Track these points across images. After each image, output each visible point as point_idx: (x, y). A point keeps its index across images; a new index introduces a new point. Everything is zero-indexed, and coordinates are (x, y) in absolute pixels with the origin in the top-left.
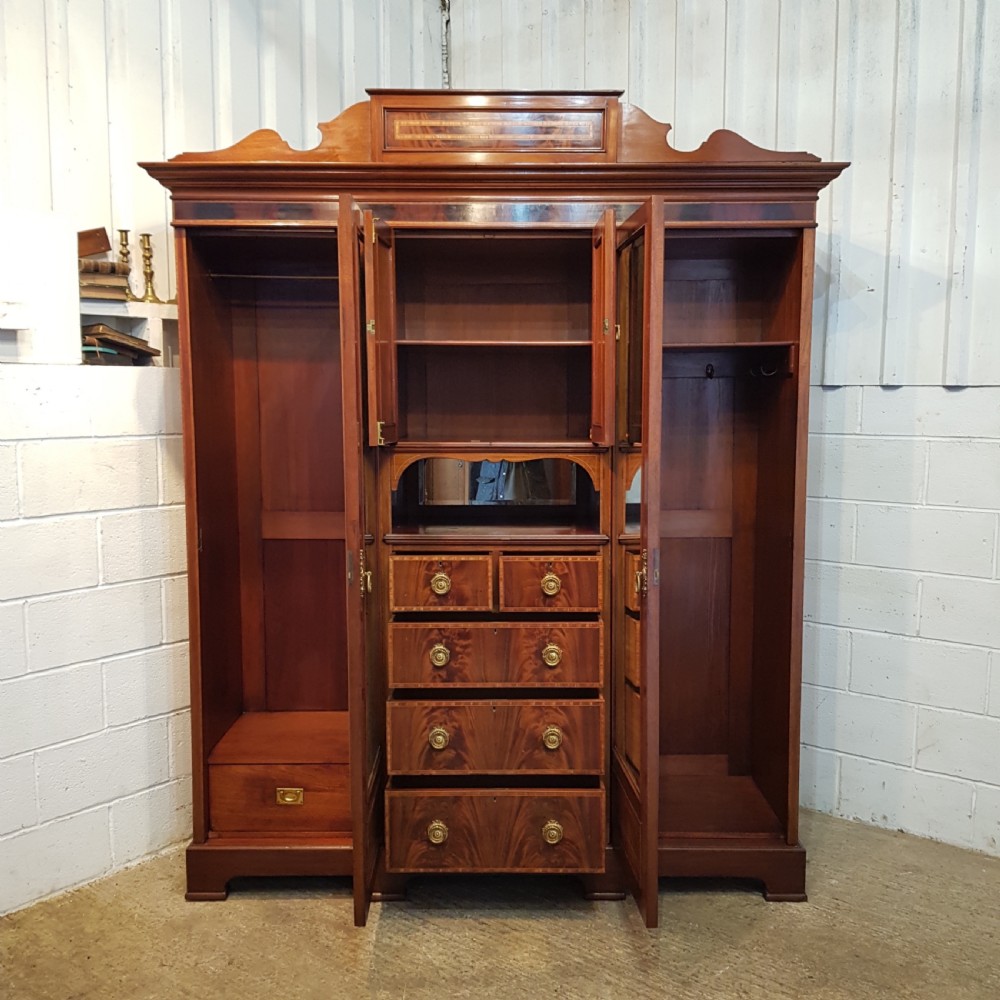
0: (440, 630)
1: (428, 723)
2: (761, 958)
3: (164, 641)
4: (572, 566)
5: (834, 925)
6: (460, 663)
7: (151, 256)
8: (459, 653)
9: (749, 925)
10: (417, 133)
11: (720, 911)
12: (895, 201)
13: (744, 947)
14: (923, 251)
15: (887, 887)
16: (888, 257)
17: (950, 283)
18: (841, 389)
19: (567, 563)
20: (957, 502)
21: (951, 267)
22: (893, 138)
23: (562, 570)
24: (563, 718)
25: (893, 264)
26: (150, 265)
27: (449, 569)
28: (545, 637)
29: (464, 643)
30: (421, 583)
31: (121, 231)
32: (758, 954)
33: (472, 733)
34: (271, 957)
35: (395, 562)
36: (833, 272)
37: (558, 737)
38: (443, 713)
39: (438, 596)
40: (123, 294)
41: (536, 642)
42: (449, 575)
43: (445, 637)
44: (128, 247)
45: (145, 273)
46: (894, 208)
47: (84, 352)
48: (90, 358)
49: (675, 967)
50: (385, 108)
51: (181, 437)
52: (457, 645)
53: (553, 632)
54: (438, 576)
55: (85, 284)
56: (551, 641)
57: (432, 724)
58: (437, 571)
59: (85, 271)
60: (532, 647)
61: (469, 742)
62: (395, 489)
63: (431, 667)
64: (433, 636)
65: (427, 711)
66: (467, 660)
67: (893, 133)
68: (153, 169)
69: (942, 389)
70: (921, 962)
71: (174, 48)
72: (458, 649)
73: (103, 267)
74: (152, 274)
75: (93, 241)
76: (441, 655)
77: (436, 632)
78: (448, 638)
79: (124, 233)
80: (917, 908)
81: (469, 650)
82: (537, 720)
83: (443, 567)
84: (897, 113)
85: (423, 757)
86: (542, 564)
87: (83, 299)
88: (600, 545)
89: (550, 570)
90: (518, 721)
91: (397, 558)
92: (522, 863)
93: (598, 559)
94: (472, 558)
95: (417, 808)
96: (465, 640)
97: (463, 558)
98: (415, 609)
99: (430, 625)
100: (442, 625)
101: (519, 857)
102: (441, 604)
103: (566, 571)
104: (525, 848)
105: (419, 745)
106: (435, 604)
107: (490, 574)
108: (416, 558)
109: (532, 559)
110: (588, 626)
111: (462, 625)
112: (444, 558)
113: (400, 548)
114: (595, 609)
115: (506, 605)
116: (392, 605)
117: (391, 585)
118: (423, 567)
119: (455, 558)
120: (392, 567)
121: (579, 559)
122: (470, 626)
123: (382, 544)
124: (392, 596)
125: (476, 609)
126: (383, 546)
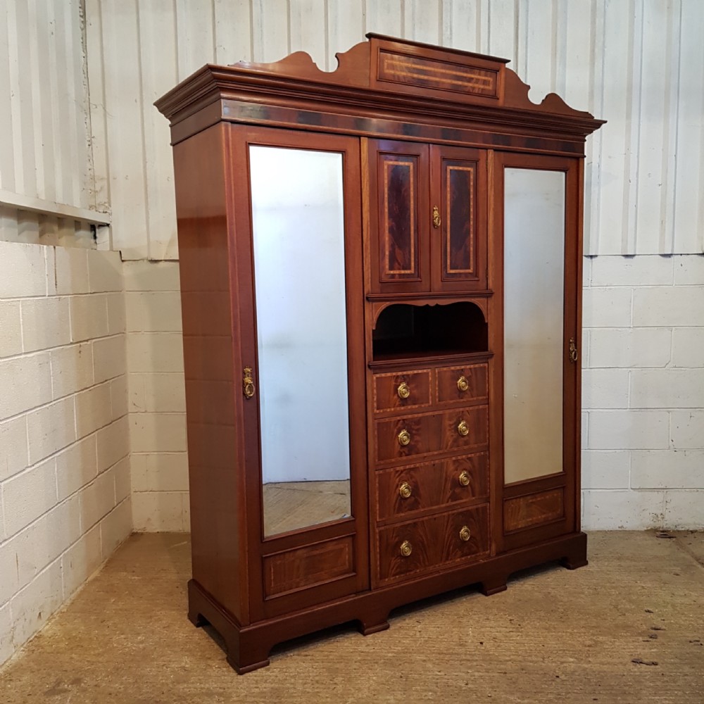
0: (404, 420)
1: (399, 482)
4: (473, 371)
6: (416, 442)
8: (415, 434)
19: (470, 369)
23: (468, 374)
24: (469, 465)
27: (408, 380)
28: (459, 417)
29: (418, 427)
30: (392, 391)
33: (423, 484)
35: (377, 378)
37: (467, 478)
38: (407, 473)
39: (403, 399)
41: (455, 421)
42: (408, 384)
43: (406, 425)
52: (413, 429)
53: (464, 413)
54: (402, 385)
56: (463, 419)
57: (401, 482)
58: (401, 382)
60: (452, 425)
61: (422, 491)
62: (374, 328)
63: (400, 446)
64: (400, 425)
65: (398, 473)
66: (419, 439)
72: (414, 432)
76: (405, 437)
77: (402, 422)
78: (408, 425)
81: (420, 432)
82: (456, 469)
83: (404, 378)
85: (397, 506)
86: (458, 370)
88: (488, 358)
89: (462, 375)
90: (446, 472)
91: (378, 375)
92: (450, 558)
93: (486, 365)
94: (420, 371)
95: (394, 535)
96: (418, 425)
97: (415, 372)
98: (388, 410)
99: (398, 418)
100: (405, 417)
101: (448, 555)
102: (404, 405)
103: (470, 374)
104: (451, 548)
105: (394, 498)
106: (400, 405)
107: (430, 381)
108: (389, 375)
109: (453, 368)
110: (481, 407)
111: (416, 416)
112: (405, 373)
113: (378, 371)
114: (484, 397)
115: (439, 401)
116: (375, 409)
117: (375, 395)
118: (394, 380)
119: (411, 372)
120: (375, 382)
121: (476, 366)
122: (420, 415)
123: (367, 369)
124: (375, 403)
125: (423, 406)
126: (368, 371)
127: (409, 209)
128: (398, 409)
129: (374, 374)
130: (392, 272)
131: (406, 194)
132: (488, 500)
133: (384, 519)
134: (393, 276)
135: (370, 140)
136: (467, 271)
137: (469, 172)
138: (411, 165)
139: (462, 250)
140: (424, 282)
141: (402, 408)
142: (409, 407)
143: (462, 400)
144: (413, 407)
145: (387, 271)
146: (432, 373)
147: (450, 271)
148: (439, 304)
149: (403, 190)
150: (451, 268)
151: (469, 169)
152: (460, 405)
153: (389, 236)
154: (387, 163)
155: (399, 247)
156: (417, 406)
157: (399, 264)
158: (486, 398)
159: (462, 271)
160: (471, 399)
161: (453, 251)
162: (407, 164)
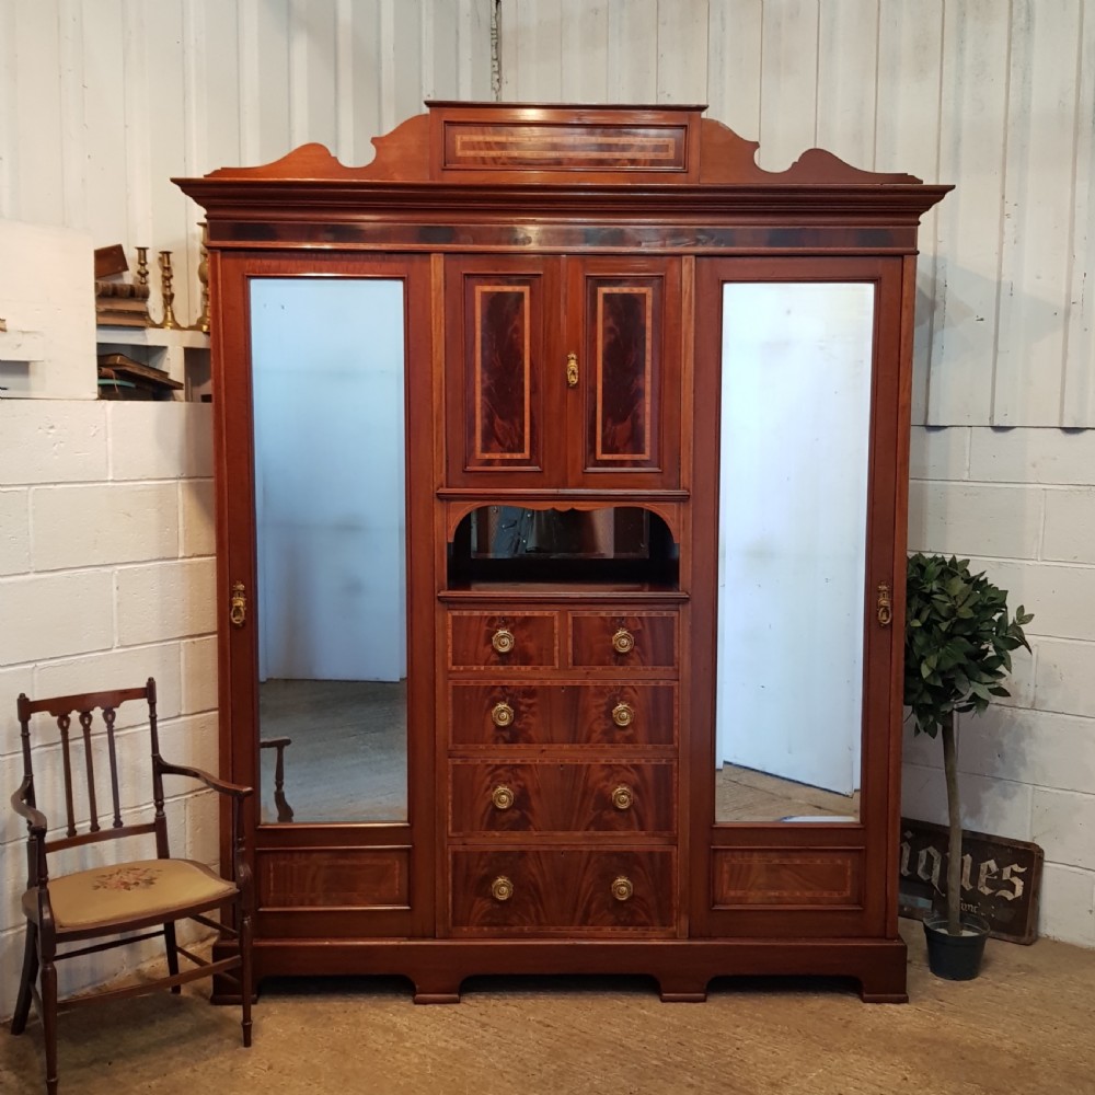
0: (503, 687)
1: (491, 782)
2: (858, 1061)
3: (183, 712)
4: (646, 624)
5: (938, 1027)
6: (525, 723)
7: (172, 276)
8: (523, 712)
9: (845, 1027)
10: (481, 149)
11: (812, 1013)
12: (1007, 221)
13: (839, 1050)
14: (1038, 278)
15: (998, 987)
16: (999, 283)
17: (1068, 313)
18: (946, 430)
19: (640, 618)
20: (1075, 558)
21: (1068, 296)
22: (1005, 151)
23: (636, 626)
24: (634, 777)
25: (1005, 290)
26: (170, 287)
27: (512, 625)
28: (615, 696)
29: (530, 701)
30: (482, 640)
31: (139, 249)
32: (854, 1056)
33: (538, 792)
34: (315, 1061)
35: (453, 617)
36: (938, 298)
37: (629, 797)
38: (507, 771)
39: (500, 654)
40: (141, 320)
41: (606, 700)
42: (512, 631)
43: (508, 695)
44: (147, 267)
45: (165, 296)
46: (1006, 229)
47: (99, 385)
48: (106, 393)
49: (763, 1069)
50: (445, 122)
51: (212, 480)
52: (521, 704)
53: (626, 689)
54: (501, 632)
55: (102, 308)
56: (622, 700)
57: (495, 783)
58: (498, 627)
59: (104, 295)
60: (601, 706)
61: (534, 803)
62: (451, 540)
63: (493, 727)
64: (496, 694)
65: (490, 769)
66: (532, 720)
67: (1005, 145)
68: (188, 186)
69: (1059, 430)
70: (1032, 1064)
71: (196, 40)
72: (522, 708)
73: (122, 290)
74: (172, 296)
75: (109, 260)
76: (504, 714)
77: (499, 689)
78: (511, 695)
79: (142, 251)
80: (1031, 1009)
81: (534, 709)
82: (607, 779)
83: (506, 622)
84: (1009, 122)
85: (486, 819)
86: (614, 618)
87: (100, 326)
88: (679, 604)
89: (622, 626)
90: (586, 779)
91: (456, 613)
92: (590, 921)
93: (675, 614)
94: (537, 614)
95: (482, 863)
96: (530, 698)
97: (527, 614)
98: (475, 668)
99: (493, 683)
100: (506, 683)
101: (587, 915)
102: (504, 664)
103: (640, 627)
104: (594, 906)
105: (481, 807)
106: (496, 663)
107: (556, 631)
108: (477, 613)
109: (603, 614)
110: (662, 683)
111: (527, 683)
112: (507, 613)
113: (457, 606)
114: (671, 668)
115: (574, 664)
116: (450, 665)
117: (450, 642)
118: (485, 622)
119: (518, 613)
120: (450, 622)
121: (654, 614)
122: (536, 683)
123: (437, 601)
124: (450, 655)
125: (541, 668)
126: (438, 604)
127: (520, 357)
128: (493, 667)
129: (449, 609)
130: (487, 456)
131: (515, 336)
132: (674, 842)
133: (461, 834)
134: (490, 462)
135: (447, 256)
136: (637, 457)
137: (644, 295)
138: (526, 289)
139: (628, 423)
140: (546, 473)
141: (502, 668)
142: (515, 667)
143: (621, 668)
144: (523, 668)
145: (479, 455)
146: (559, 618)
147: (601, 456)
148: (576, 508)
149: (510, 329)
150: (604, 452)
151: (643, 290)
152: (617, 676)
153: (482, 400)
154: (481, 289)
155: (501, 418)
156: (529, 668)
157: (501, 444)
158: (674, 670)
159: (627, 457)
160: (642, 668)
161: (609, 425)
162: (518, 289)
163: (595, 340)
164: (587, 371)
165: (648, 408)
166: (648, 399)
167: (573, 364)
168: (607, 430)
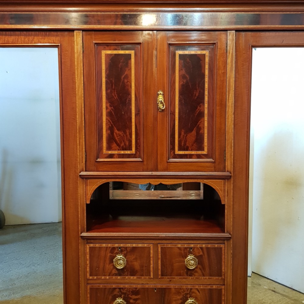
0: (120, 289)
4: (205, 250)
19: (202, 248)
23: (199, 253)
27: (125, 252)
28: (187, 294)
29: (137, 297)
30: (108, 261)
35: (90, 248)
39: (118, 269)
41: (181, 297)
42: (125, 256)
43: (123, 293)
52: (131, 298)
53: (192, 290)
54: (119, 257)
56: (191, 297)
58: (117, 253)
60: (178, 300)
62: (88, 202)
64: (116, 292)
72: (131, 301)
77: (117, 290)
78: (125, 294)
81: (138, 302)
83: (122, 251)
86: (186, 248)
88: (225, 240)
89: (190, 253)
91: (92, 245)
93: (222, 246)
94: (140, 245)
96: (136, 295)
97: (134, 245)
98: (103, 278)
99: (114, 286)
100: (122, 286)
102: (120, 275)
103: (201, 253)
106: (116, 275)
107: (151, 255)
108: (104, 245)
109: (179, 246)
110: (214, 287)
111: (134, 286)
112: (122, 245)
113: (92, 241)
114: (220, 278)
115: (162, 275)
116: (88, 275)
117: (88, 262)
118: (108, 251)
119: (129, 245)
120: (88, 250)
121: (209, 246)
122: (139, 286)
123: (80, 238)
124: (88, 269)
125: (143, 278)
126: (81, 240)
127: (129, 94)
128: (114, 277)
129: (88, 243)
130: (110, 152)
131: (126, 81)
134: (111, 156)
135: (84, 33)
136: (200, 152)
137: (204, 55)
138: (132, 52)
139: (194, 133)
140: (145, 163)
141: (119, 277)
142: (127, 277)
143: (190, 278)
144: (132, 277)
145: (105, 151)
146: (153, 247)
147: (177, 152)
148: (163, 183)
149: (123, 76)
150: (179, 150)
151: (204, 52)
152: (188, 283)
153: (107, 119)
154: (105, 53)
155: (118, 130)
156: (135, 277)
157: (118, 145)
158: (222, 279)
159: (193, 152)
160: (203, 278)
161: (183, 133)
162: (127, 52)
163: (174, 82)
164: (170, 101)
165: (206, 124)
166: (206, 118)
167: (161, 98)
168: (182, 136)
